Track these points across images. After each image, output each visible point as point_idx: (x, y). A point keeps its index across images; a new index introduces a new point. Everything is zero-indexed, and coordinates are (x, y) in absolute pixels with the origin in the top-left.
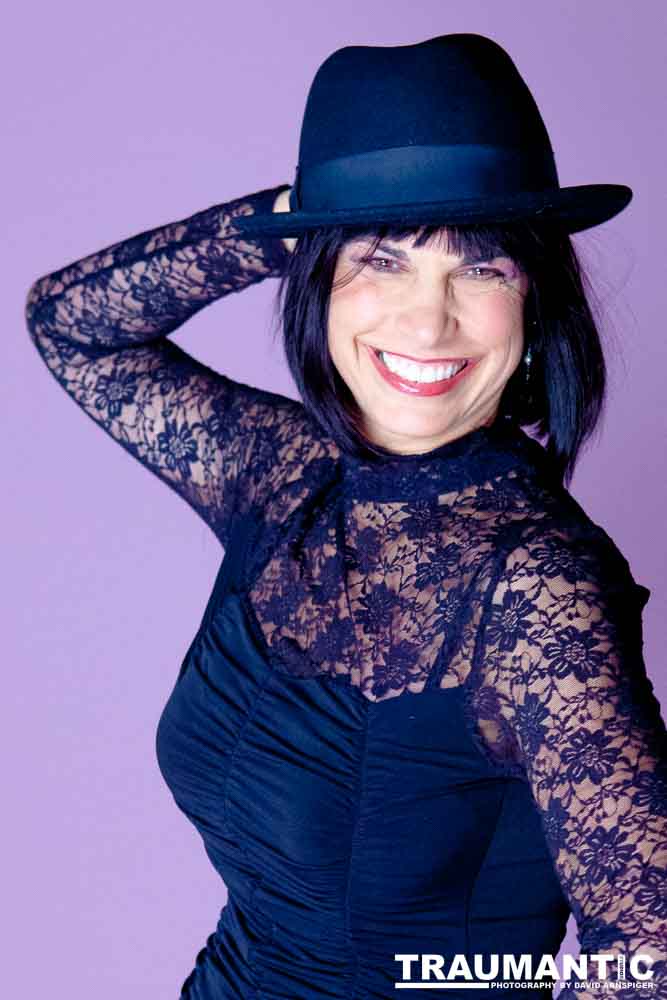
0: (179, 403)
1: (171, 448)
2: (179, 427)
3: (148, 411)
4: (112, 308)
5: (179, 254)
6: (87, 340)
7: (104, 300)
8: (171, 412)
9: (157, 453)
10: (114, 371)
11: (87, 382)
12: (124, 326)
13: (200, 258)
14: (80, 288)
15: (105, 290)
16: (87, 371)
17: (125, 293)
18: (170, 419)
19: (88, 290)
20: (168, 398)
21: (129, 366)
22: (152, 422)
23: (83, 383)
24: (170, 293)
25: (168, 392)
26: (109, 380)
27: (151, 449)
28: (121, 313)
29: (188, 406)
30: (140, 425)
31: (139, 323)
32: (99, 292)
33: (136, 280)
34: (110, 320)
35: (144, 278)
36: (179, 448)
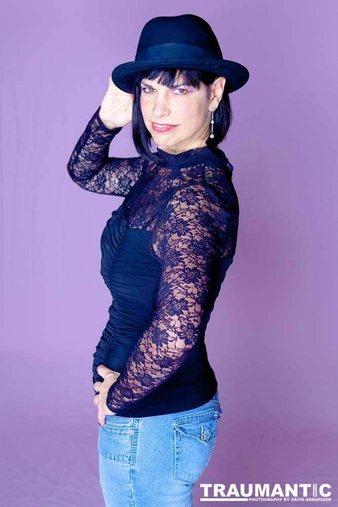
0: (120, 172)
1: (123, 185)
3: (112, 179)
7: (82, 165)
9: (120, 189)
10: (97, 177)
11: (93, 185)
12: (92, 169)
14: (75, 165)
16: (91, 183)
17: (85, 161)
18: (119, 177)
20: (116, 172)
22: (115, 181)
24: (94, 154)
26: (98, 180)
27: (118, 189)
28: (88, 166)
30: (112, 185)
31: (94, 166)
32: (79, 164)
33: (84, 155)
35: (85, 154)
36: (125, 183)
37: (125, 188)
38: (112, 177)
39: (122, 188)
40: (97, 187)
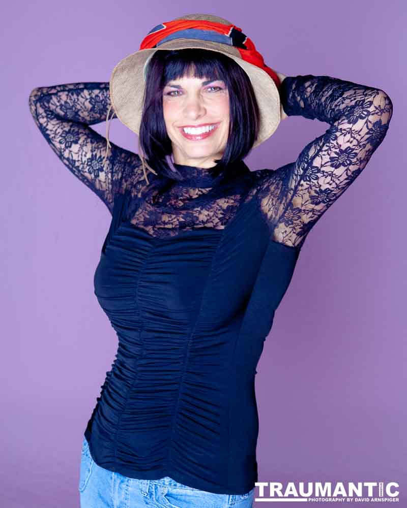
0: (98, 148)
1: (92, 165)
2: (98, 157)
3: (85, 149)
4: (78, 104)
6: (62, 113)
7: (76, 100)
8: (95, 151)
9: (86, 166)
10: (70, 130)
11: (57, 132)
12: (80, 113)
14: (66, 93)
15: (78, 96)
16: (59, 127)
17: (87, 99)
18: (94, 153)
19: (70, 94)
20: (94, 145)
21: (76, 128)
22: (86, 153)
23: (55, 132)
25: (93, 143)
26: (67, 133)
27: (83, 164)
28: (81, 107)
29: (102, 149)
30: (80, 153)
31: (86, 113)
32: (75, 96)
34: (76, 108)
35: (97, 96)
37: (91, 170)
38: (86, 145)
39: (88, 167)
40: (60, 138)
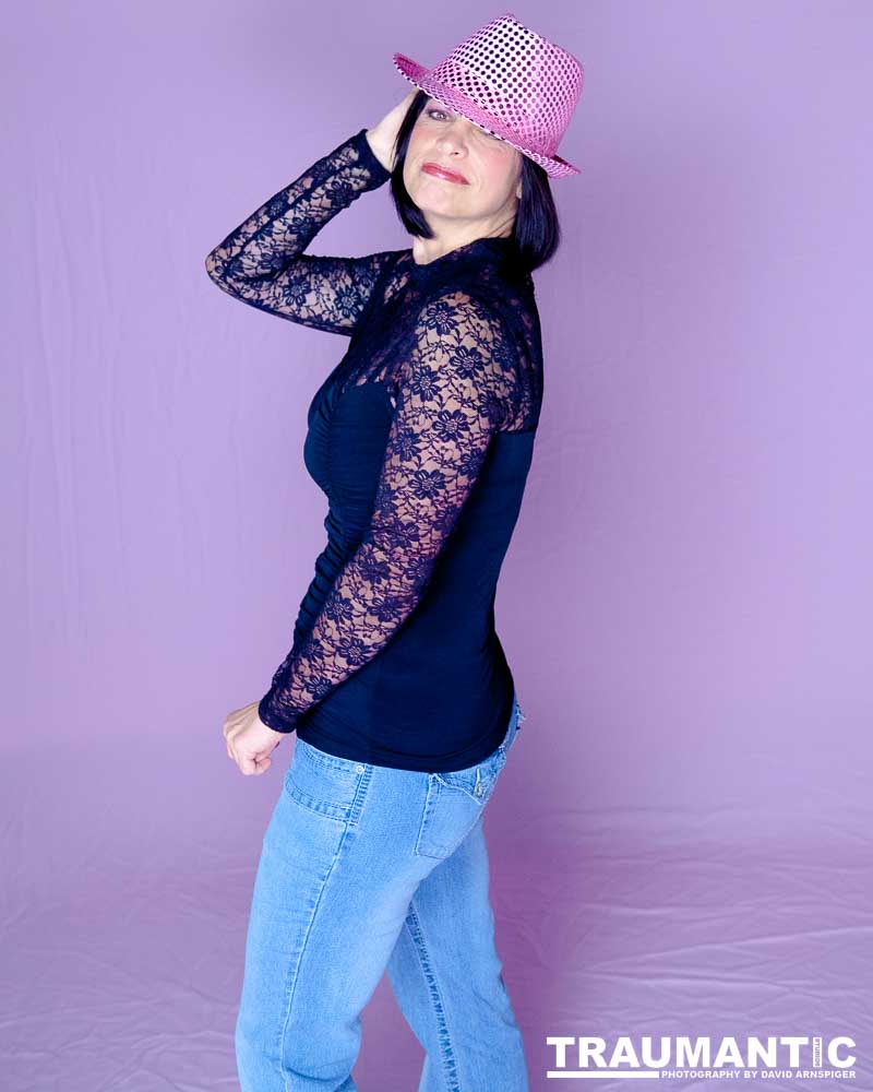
0: (337, 279)
2: (344, 289)
3: (323, 290)
4: (279, 245)
5: (314, 195)
6: (268, 271)
8: (335, 285)
9: (336, 312)
10: (290, 281)
11: (277, 295)
12: (288, 253)
13: (328, 191)
14: (253, 242)
15: (271, 236)
16: (275, 287)
17: (285, 232)
18: (337, 289)
19: (259, 242)
20: (330, 279)
21: (296, 273)
23: (274, 296)
24: (312, 221)
25: (328, 276)
26: (290, 287)
27: (332, 312)
28: (285, 246)
30: (321, 301)
32: (267, 239)
34: (279, 253)
35: (295, 218)
36: (349, 301)
37: (346, 312)
38: (322, 286)
39: (341, 312)
40: (285, 299)
